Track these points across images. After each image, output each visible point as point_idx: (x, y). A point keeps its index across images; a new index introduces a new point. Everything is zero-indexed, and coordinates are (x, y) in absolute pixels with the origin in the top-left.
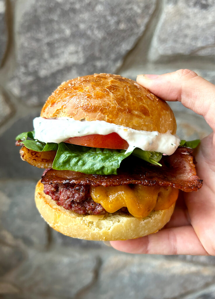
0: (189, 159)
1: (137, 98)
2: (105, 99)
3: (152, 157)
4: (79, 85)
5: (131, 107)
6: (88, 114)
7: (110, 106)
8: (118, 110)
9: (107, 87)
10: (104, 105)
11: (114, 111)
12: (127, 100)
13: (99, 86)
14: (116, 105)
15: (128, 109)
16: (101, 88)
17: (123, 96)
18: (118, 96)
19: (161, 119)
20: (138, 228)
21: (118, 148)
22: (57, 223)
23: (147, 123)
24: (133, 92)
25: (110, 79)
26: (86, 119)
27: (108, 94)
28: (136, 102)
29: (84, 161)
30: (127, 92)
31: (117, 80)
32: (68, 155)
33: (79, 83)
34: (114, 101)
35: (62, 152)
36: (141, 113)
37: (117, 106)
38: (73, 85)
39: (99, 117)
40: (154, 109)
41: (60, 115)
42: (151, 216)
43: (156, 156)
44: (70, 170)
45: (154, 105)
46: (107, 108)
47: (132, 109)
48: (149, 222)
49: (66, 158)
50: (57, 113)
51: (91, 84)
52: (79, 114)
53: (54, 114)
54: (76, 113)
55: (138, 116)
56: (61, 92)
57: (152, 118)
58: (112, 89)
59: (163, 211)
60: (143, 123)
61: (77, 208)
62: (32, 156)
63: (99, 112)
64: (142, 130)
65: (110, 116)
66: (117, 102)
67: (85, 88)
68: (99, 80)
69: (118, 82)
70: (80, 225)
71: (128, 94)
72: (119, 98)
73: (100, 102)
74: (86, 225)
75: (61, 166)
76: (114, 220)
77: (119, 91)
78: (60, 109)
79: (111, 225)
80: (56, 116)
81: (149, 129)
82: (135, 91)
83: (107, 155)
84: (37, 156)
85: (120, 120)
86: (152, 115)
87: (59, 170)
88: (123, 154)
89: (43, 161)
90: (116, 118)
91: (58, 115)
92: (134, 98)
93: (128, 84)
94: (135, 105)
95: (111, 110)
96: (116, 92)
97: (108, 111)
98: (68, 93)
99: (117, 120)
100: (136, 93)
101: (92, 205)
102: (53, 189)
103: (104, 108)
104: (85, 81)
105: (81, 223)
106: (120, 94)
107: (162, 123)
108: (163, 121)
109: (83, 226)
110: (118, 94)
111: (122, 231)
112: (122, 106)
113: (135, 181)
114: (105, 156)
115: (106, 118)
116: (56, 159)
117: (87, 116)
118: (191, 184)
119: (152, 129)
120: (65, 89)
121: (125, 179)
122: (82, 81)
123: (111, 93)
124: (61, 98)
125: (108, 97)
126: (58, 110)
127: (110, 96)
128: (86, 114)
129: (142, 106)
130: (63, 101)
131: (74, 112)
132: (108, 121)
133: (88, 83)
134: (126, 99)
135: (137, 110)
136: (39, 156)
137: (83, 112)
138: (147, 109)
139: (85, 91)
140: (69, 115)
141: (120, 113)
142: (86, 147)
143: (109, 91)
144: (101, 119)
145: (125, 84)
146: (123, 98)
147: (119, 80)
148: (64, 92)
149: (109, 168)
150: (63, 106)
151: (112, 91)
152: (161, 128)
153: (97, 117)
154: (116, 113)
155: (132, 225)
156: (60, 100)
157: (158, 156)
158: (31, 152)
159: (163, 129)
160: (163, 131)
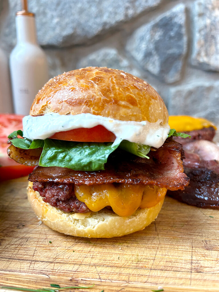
0: (177, 155)
1: (123, 87)
2: (90, 91)
3: (140, 150)
4: (64, 79)
5: (117, 98)
6: (73, 108)
7: (95, 97)
8: (104, 102)
9: (92, 79)
10: (88, 97)
11: (100, 103)
12: (113, 90)
13: (84, 79)
14: (101, 97)
15: (114, 100)
16: (85, 80)
17: (108, 87)
18: (103, 87)
19: (150, 108)
20: (122, 227)
21: (105, 141)
22: (45, 218)
23: (135, 113)
24: (119, 82)
25: (95, 71)
26: (71, 113)
27: (93, 86)
28: (122, 92)
29: (70, 157)
30: (113, 83)
31: (103, 71)
32: (54, 151)
33: (63, 77)
34: (99, 92)
35: (48, 149)
36: (128, 103)
37: (103, 98)
38: (58, 80)
39: (85, 110)
40: (141, 98)
41: (46, 111)
42: (136, 214)
43: (144, 149)
44: (57, 166)
45: (141, 94)
46: (92, 100)
47: (118, 99)
48: (134, 221)
49: (52, 154)
50: (43, 109)
51: (75, 78)
52: (63, 109)
53: (40, 111)
54: (60, 108)
55: (125, 107)
56: (46, 88)
57: (140, 108)
58: (97, 80)
59: (149, 210)
60: (131, 114)
61: (62, 206)
62: (20, 154)
63: (84, 104)
64: (131, 120)
65: (96, 108)
66: (102, 93)
67: (70, 81)
68: (83, 72)
69: (103, 73)
70: (66, 221)
71: (114, 84)
72: (104, 89)
73: (85, 94)
74: (72, 221)
75: (48, 162)
76: (99, 218)
77: (104, 82)
78: (46, 105)
79: (96, 224)
80: (43, 112)
81: (138, 119)
82: (121, 81)
83: (94, 149)
84: (26, 154)
85: (107, 112)
86: (140, 105)
87: (45, 166)
88: (110, 147)
89: (32, 159)
90: (102, 110)
91: (44, 112)
92: (120, 88)
93: (113, 75)
94: (121, 95)
95: (96, 102)
96: (101, 84)
97: (93, 103)
98: (53, 88)
99: (103, 111)
100: (122, 82)
101: (77, 203)
102: (40, 186)
103: (89, 101)
104: (70, 75)
105: (67, 220)
106: (105, 85)
107: (151, 112)
108: (152, 110)
109: (69, 222)
110: (103, 85)
111: (107, 230)
112: (108, 97)
113: (118, 179)
114: (92, 150)
115: (92, 111)
116: (43, 156)
117: (72, 109)
118: (178, 182)
119: (141, 119)
120: (50, 84)
121: (108, 178)
122: (67, 75)
123: (96, 85)
124: (46, 94)
125: (93, 89)
126: (43, 106)
127: (95, 88)
128: (70, 108)
129: (129, 96)
130: (48, 97)
131: (58, 107)
132: (94, 113)
133: (73, 77)
134: (111, 89)
135: (124, 100)
136: (27, 153)
137: (68, 106)
138: (135, 99)
139: (69, 84)
140: (54, 111)
141: (106, 104)
142: (72, 141)
143: (93, 83)
144: (86, 112)
145: (111, 75)
146: (108, 89)
147: (105, 71)
148: (50, 87)
149: (96, 164)
150: (48, 102)
151: (97, 82)
152: (151, 117)
153: (82, 110)
154: (101, 105)
155: (116, 224)
156: (44, 96)
157: (146, 149)
158: (19, 150)
159: (153, 118)
160: (153, 120)
